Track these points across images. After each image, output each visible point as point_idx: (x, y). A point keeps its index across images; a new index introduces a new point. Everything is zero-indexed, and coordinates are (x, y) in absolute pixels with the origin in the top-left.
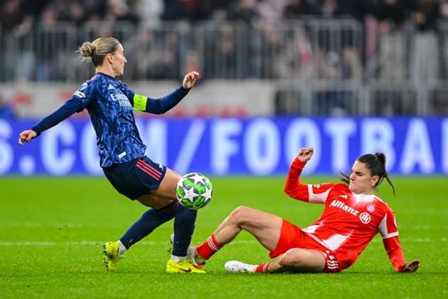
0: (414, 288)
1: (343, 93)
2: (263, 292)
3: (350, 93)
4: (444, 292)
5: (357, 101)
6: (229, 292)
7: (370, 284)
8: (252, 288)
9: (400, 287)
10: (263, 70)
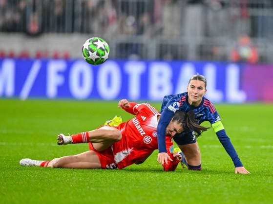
0: (184, 179)
1: (137, 45)
2: (81, 179)
3: (142, 45)
4: (205, 182)
5: (147, 50)
6: (57, 178)
7: (154, 176)
8: (73, 176)
9: (175, 178)
10: (82, 27)
